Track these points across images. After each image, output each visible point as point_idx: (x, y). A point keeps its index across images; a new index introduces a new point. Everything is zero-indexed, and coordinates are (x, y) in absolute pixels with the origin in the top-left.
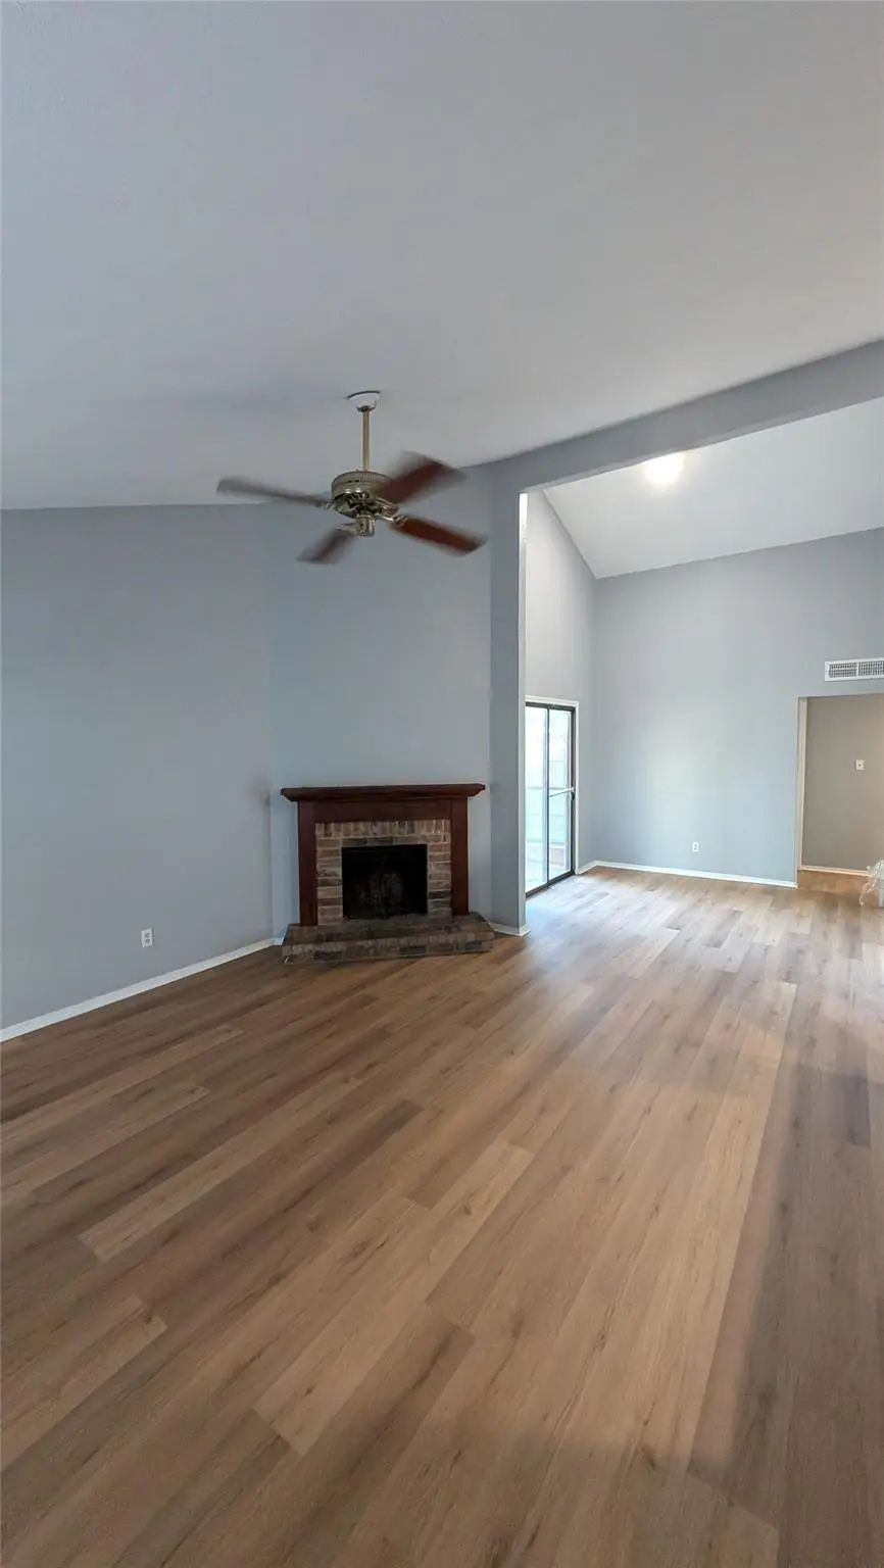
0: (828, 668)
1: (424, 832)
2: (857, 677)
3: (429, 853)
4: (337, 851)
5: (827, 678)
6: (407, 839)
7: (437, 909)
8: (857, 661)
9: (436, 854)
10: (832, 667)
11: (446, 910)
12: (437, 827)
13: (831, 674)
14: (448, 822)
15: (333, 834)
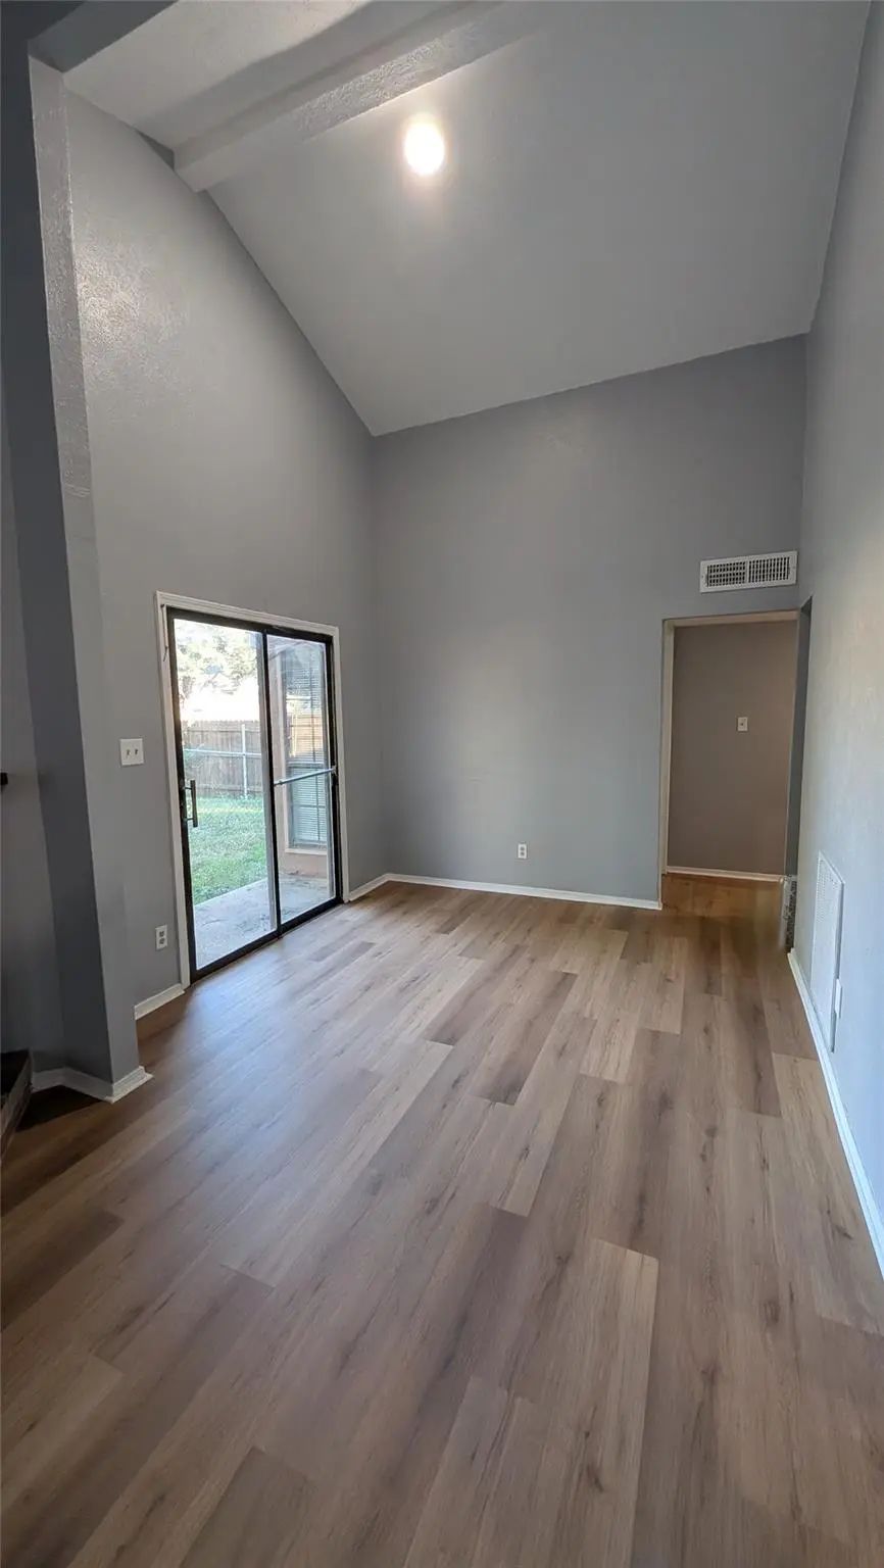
0: (704, 572)
2: (747, 585)
5: (704, 588)
8: (746, 559)
10: (711, 569)
13: (710, 581)
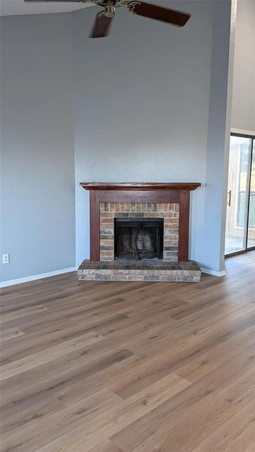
1: (163, 211)
3: (165, 224)
4: (111, 219)
6: (153, 215)
7: (170, 257)
9: (170, 224)
11: (174, 259)
12: (171, 208)
14: (178, 205)
15: (109, 210)
